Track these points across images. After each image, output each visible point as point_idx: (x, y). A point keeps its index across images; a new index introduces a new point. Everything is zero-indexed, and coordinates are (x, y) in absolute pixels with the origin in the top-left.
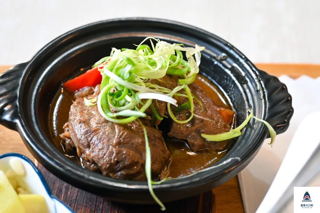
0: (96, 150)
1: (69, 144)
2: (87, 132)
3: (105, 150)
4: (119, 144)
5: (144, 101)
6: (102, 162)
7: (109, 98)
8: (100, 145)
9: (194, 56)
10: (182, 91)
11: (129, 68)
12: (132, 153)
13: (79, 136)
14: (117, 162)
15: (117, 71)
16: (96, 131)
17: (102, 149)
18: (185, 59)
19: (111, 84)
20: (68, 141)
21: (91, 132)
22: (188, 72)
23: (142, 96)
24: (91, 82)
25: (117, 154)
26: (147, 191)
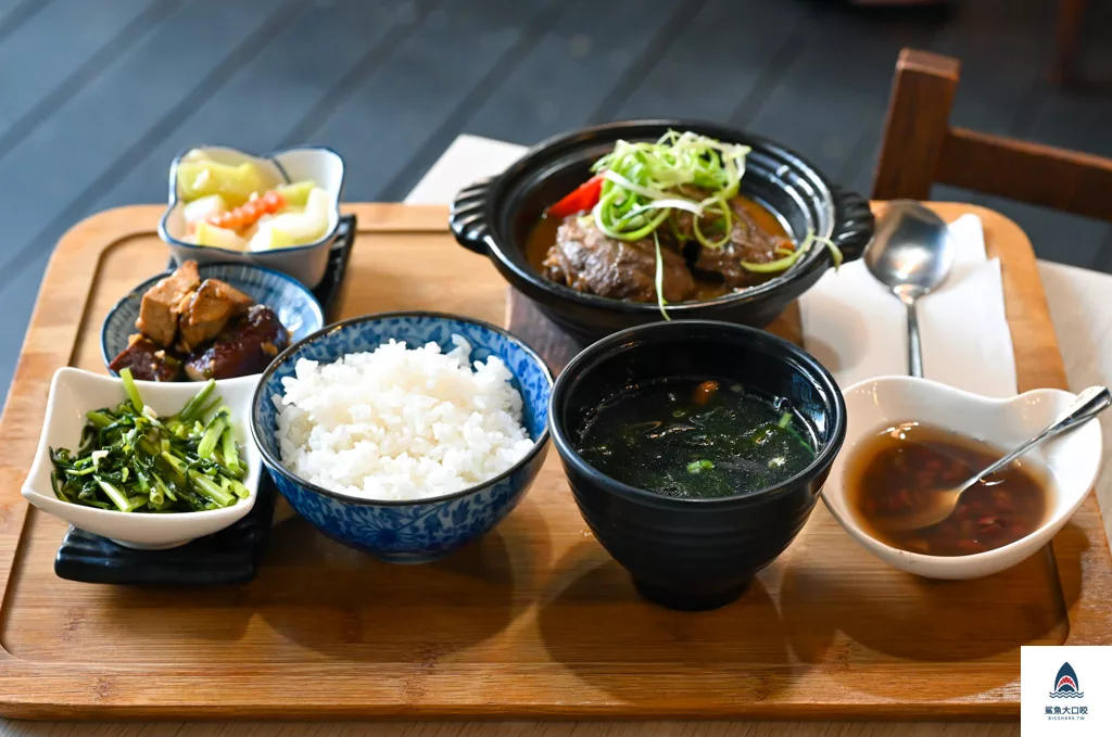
0: (593, 271)
1: (557, 273)
2: (581, 251)
3: (605, 269)
4: (622, 263)
5: (661, 210)
6: (600, 286)
7: (612, 210)
8: (598, 266)
9: (735, 161)
10: (716, 205)
11: (638, 167)
12: (640, 275)
13: (570, 257)
14: (621, 286)
15: (624, 172)
16: (592, 250)
17: (601, 268)
18: (722, 165)
19: (616, 190)
20: (555, 270)
21: (584, 251)
22: (726, 184)
23: (657, 204)
24: (586, 202)
25: (620, 274)
26: (659, 311)
